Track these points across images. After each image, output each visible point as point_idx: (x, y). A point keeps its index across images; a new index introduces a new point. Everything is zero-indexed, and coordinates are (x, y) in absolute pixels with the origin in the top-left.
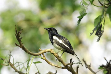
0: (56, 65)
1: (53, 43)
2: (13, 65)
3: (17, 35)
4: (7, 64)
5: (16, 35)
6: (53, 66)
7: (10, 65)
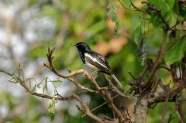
1: (84, 62)
2: (23, 82)
4: (16, 81)
7: (20, 82)
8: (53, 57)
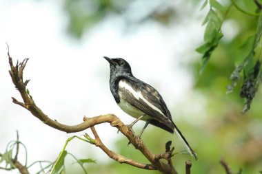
0: (129, 161)
1: (118, 100)
2: (25, 168)
3: (12, 73)
5: (10, 74)
6: (121, 163)
8: (27, 82)
